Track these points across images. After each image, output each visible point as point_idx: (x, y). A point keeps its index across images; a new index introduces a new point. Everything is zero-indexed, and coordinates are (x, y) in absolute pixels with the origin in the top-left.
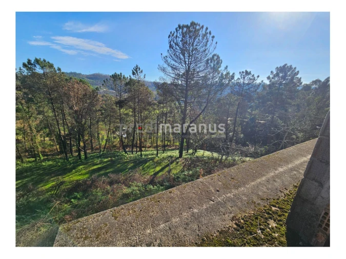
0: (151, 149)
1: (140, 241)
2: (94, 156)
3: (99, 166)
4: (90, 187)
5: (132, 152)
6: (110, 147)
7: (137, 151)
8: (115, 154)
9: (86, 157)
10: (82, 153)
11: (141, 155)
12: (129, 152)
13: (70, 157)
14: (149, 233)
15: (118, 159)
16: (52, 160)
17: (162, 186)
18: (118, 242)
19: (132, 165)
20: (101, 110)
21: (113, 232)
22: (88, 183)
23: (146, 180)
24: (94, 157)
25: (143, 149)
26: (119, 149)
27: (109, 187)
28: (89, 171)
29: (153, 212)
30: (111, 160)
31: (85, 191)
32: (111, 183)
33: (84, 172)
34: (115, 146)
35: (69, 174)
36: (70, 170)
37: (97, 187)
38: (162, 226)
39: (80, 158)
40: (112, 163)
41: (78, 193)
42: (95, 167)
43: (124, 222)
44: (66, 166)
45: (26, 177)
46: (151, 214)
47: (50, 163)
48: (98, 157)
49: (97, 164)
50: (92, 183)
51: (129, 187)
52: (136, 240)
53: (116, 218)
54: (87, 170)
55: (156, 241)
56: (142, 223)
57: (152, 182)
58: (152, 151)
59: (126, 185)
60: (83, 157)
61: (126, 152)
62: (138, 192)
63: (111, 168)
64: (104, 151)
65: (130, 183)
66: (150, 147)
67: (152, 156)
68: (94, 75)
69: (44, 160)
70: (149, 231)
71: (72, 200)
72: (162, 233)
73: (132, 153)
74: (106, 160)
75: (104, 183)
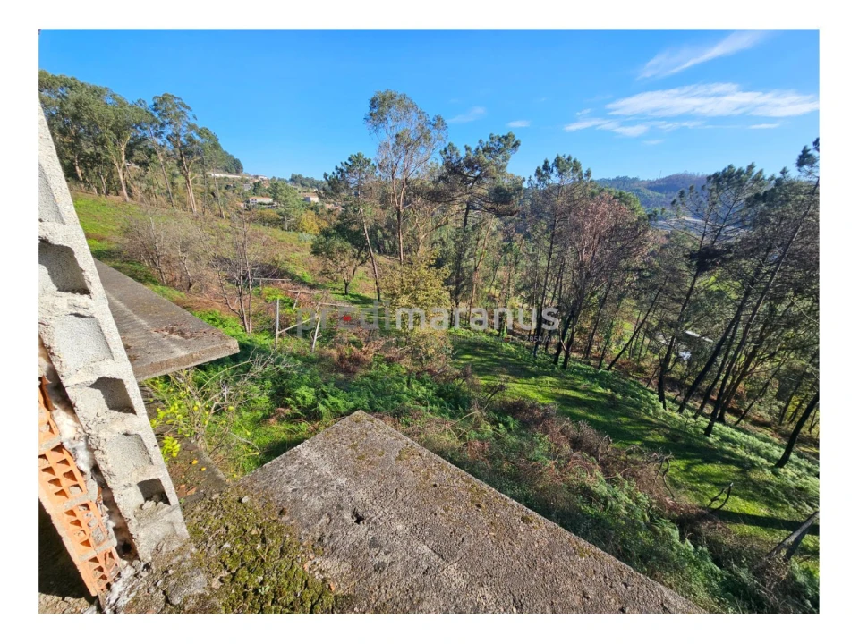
0: (767, 433)
1: (375, 523)
2: (581, 369)
3: (580, 396)
4: (537, 423)
5: (682, 407)
6: (628, 367)
7: (699, 412)
8: (629, 386)
9: (564, 366)
10: (562, 355)
11: (709, 430)
12: (674, 401)
13: (541, 352)
14: (396, 531)
15: (632, 404)
16: (516, 345)
17: (717, 561)
18: (362, 490)
19: (661, 438)
20: (640, 270)
21: (374, 471)
22: (536, 412)
23: (669, 501)
24: (580, 372)
25: (729, 417)
26: (648, 381)
27: (567, 448)
28: (557, 394)
29: (446, 510)
30: (611, 398)
31: (525, 425)
32: (576, 444)
33: (548, 390)
34: (641, 370)
35: (525, 381)
36: (528, 375)
37: (546, 431)
38: (425, 549)
39: (556, 362)
40: (610, 406)
41: (514, 419)
42: (571, 393)
43: (398, 475)
44: (528, 365)
45: (477, 354)
46: (440, 510)
47: (512, 348)
48: (587, 376)
49: (576, 390)
50: (543, 418)
51: (611, 481)
52: (376, 515)
53: (399, 458)
54: (554, 391)
55: (386, 553)
56: (411, 506)
57: (687, 523)
58: (765, 440)
59: (606, 473)
60: (560, 362)
61: (662, 399)
62: (624, 511)
63: (600, 414)
64: (608, 369)
65: (619, 476)
66: (764, 425)
67: (752, 457)
68: (669, 180)
69: (507, 340)
70: (400, 527)
71: (501, 425)
72: (408, 558)
73: (680, 411)
74: (600, 390)
75: (562, 432)
